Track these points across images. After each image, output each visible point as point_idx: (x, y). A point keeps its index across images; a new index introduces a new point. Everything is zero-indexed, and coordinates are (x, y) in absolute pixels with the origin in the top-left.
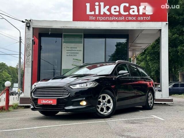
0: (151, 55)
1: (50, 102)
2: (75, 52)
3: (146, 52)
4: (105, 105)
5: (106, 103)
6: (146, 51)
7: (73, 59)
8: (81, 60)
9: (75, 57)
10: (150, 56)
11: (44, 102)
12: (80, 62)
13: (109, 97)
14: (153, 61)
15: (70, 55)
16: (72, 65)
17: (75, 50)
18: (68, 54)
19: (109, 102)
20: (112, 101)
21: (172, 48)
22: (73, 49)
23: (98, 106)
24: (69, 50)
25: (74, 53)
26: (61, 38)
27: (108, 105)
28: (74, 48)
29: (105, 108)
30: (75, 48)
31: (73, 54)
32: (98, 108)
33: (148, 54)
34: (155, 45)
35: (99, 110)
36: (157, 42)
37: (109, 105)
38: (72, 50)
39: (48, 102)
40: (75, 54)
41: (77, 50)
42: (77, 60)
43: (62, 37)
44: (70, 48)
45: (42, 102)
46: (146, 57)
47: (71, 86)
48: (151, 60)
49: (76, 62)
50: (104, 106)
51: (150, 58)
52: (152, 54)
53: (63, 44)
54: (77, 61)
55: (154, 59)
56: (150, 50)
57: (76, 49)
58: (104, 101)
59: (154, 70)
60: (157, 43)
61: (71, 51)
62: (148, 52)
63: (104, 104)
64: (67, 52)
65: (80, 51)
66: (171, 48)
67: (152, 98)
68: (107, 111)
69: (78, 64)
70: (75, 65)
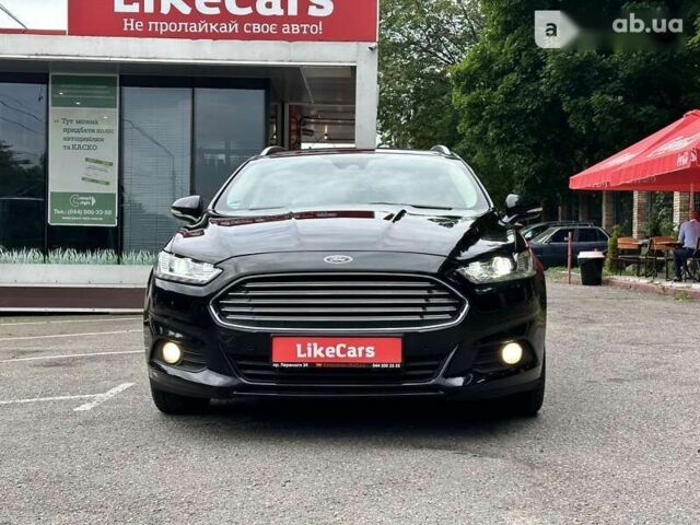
0: (502, 123)
1: (360, 353)
2: (94, 135)
3: (484, 114)
6: (484, 110)
7: (87, 160)
8: (111, 164)
9: (93, 155)
10: (500, 128)
12: (109, 169)
14: (509, 144)
15: (74, 146)
16: (83, 179)
17: (93, 131)
18: (70, 143)
21: (572, 99)
22: (86, 126)
24: (73, 130)
25: (88, 139)
26: (44, 86)
28: (88, 122)
30: (92, 122)
31: (84, 143)
33: (490, 120)
34: (514, 85)
36: (524, 76)
38: (81, 130)
39: (344, 351)
40: (93, 143)
41: (99, 131)
42: (100, 162)
43: (48, 84)
44: (74, 122)
45: (304, 351)
46: (485, 131)
48: (501, 142)
49: (94, 168)
51: (497, 135)
52: (504, 121)
53: (50, 108)
54: (97, 165)
55: (514, 137)
56: (497, 104)
57: (95, 127)
59: (521, 178)
60: (523, 80)
61: (78, 131)
62: (491, 113)
64: (66, 135)
65: (108, 131)
66: (568, 98)
69: (100, 176)
70: (93, 181)
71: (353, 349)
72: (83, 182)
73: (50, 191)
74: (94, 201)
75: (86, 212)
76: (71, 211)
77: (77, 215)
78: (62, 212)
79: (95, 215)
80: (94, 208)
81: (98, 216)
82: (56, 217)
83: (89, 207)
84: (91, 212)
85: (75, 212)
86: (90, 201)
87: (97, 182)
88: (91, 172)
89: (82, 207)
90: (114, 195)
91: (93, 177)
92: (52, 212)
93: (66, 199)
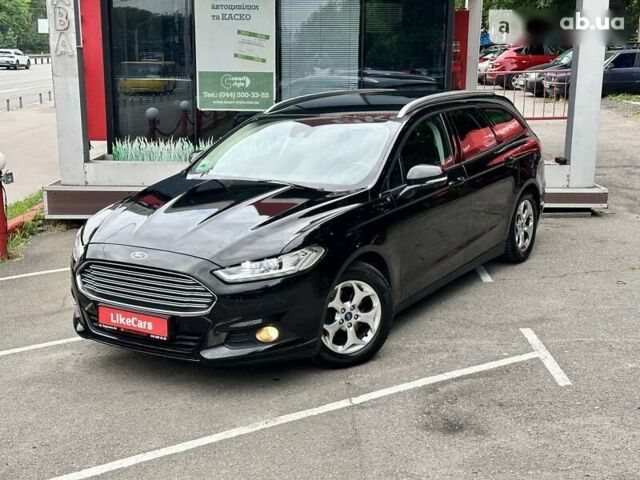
1: (145, 326)
2: (247, 3)
4: (353, 321)
5: (354, 313)
7: (239, 32)
8: (267, 37)
9: (246, 26)
11: (122, 320)
12: (266, 43)
13: (369, 290)
15: (224, 16)
16: (236, 55)
18: (219, 12)
19: (366, 305)
20: (376, 303)
23: (325, 326)
27: (363, 317)
29: (352, 329)
31: (235, 12)
32: (326, 333)
35: (328, 342)
37: (368, 317)
39: (136, 323)
40: (245, 12)
42: (251, 34)
45: (115, 319)
47: (220, 273)
49: (249, 43)
50: (346, 323)
54: (251, 38)
58: (348, 305)
63: (348, 317)
67: (532, 218)
68: (359, 341)
69: (256, 52)
70: (248, 58)
71: (140, 322)
72: (236, 59)
73: (198, 70)
74: (248, 82)
75: (240, 95)
76: (222, 95)
77: (229, 99)
78: (213, 95)
79: (250, 99)
80: (249, 90)
81: (255, 99)
82: (205, 101)
83: (243, 89)
84: (245, 95)
85: (227, 95)
86: (244, 81)
87: (251, 58)
88: (245, 47)
89: (235, 89)
90: (272, 74)
91: (247, 54)
92: (201, 95)
93: (217, 79)
